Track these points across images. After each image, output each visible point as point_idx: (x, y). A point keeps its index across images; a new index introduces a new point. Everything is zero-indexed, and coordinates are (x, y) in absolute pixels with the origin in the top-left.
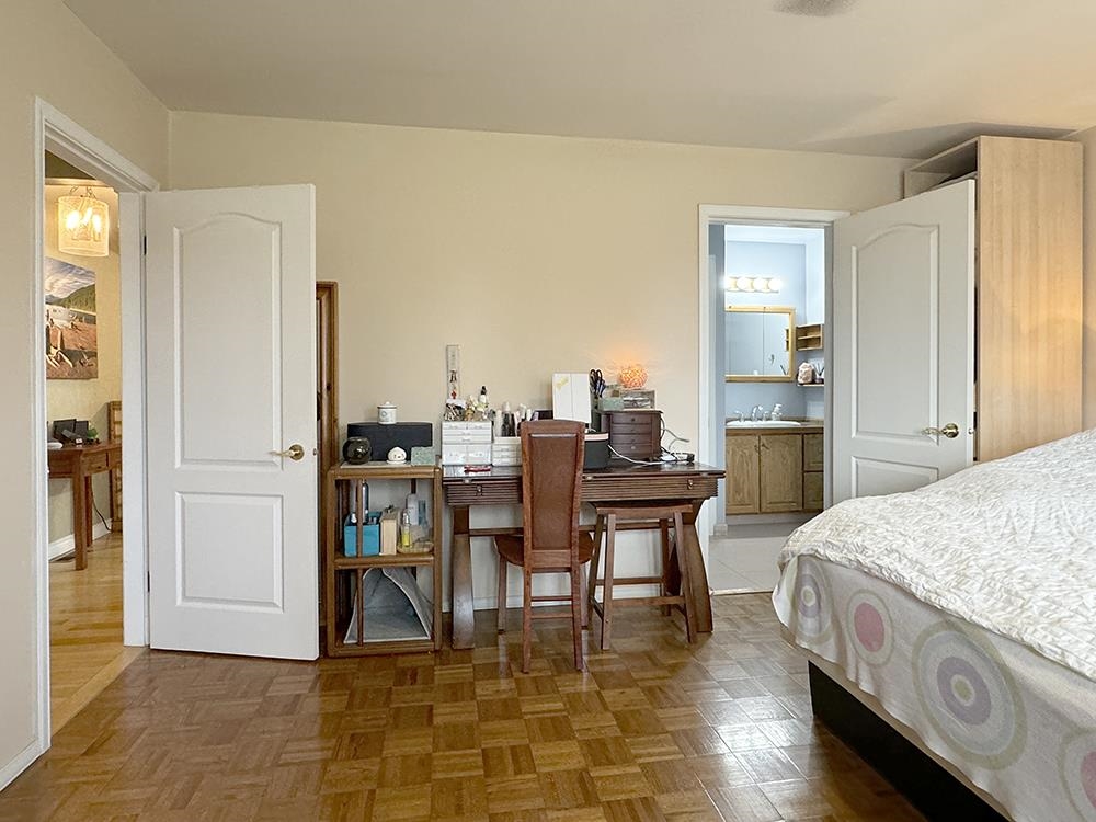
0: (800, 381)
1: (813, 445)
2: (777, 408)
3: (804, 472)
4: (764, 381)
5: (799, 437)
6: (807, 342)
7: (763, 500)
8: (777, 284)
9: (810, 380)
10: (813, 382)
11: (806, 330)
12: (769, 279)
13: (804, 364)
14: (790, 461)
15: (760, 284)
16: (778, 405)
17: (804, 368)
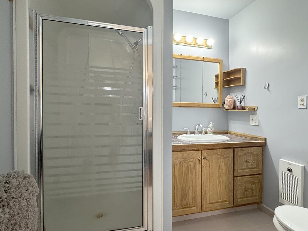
0: (226, 107)
1: (240, 156)
2: (211, 125)
3: (234, 177)
4: (203, 106)
5: (231, 150)
6: (229, 82)
7: (204, 203)
8: (211, 42)
9: (232, 107)
10: (234, 108)
11: (229, 74)
12: (206, 40)
13: (228, 96)
14: (224, 169)
15: (200, 41)
16: (211, 123)
17: (228, 99)
